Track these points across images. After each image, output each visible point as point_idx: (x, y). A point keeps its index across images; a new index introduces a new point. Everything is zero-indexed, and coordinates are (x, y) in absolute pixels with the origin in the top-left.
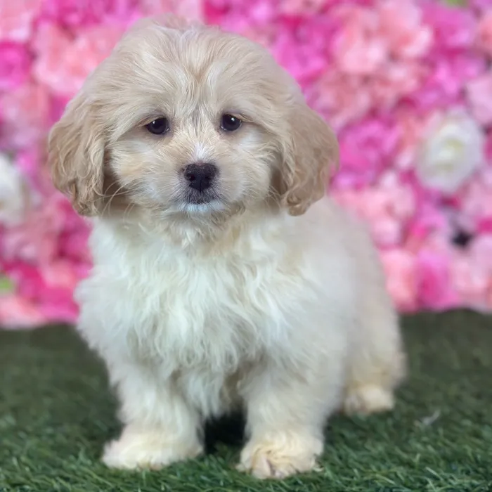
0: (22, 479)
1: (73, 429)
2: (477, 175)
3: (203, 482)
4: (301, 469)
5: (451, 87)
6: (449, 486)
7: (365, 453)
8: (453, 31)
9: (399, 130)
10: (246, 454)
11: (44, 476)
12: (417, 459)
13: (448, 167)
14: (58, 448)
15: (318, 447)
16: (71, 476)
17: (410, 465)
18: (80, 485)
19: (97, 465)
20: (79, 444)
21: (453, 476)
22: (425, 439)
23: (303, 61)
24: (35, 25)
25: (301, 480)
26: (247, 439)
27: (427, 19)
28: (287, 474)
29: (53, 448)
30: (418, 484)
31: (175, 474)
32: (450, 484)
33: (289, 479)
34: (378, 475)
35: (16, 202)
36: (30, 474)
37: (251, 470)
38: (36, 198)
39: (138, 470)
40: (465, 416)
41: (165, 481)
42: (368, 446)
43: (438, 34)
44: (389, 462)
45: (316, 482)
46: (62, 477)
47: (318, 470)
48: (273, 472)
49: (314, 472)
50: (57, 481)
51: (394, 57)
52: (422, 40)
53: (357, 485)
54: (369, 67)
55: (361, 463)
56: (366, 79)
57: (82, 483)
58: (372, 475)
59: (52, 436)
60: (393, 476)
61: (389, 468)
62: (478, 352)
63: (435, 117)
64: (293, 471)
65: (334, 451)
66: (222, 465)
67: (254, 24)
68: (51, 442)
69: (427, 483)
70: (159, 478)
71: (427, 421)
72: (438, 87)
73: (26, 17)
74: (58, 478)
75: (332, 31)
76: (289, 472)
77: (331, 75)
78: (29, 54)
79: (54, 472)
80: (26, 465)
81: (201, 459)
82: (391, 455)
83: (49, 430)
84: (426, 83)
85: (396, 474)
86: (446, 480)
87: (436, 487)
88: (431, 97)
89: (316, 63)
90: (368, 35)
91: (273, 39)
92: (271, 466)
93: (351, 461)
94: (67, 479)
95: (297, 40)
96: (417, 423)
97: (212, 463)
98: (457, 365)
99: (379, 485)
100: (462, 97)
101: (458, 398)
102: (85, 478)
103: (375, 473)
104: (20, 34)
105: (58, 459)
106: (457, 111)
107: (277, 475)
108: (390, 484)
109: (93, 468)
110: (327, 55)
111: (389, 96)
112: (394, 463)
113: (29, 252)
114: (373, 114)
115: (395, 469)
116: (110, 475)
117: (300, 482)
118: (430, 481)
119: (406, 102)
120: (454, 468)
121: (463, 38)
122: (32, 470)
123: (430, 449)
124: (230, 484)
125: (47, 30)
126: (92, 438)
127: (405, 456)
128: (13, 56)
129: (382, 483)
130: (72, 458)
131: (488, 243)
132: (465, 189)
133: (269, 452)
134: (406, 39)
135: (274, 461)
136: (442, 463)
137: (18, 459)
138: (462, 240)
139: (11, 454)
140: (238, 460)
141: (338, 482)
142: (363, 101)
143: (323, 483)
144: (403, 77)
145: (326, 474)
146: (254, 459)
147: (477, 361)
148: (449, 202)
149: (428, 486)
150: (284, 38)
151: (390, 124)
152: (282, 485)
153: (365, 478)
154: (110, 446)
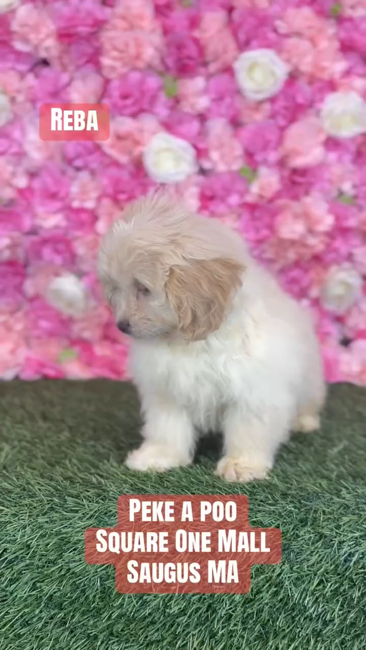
0: (71, 475)
1: (107, 443)
2: (356, 304)
3: (192, 482)
4: (257, 477)
5: (344, 250)
6: (355, 494)
7: (299, 469)
8: (346, 218)
9: (312, 274)
10: (221, 464)
11: (86, 473)
12: (334, 476)
13: (340, 298)
14: (97, 454)
15: (270, 464)
16: (104, 474)
17: (328, 479)
18: (110, 480)
19: (122, 468)
20: (111, 453)
21: (358, 486)
22: (336, 461)
23: (257, 230)
24: (99, 199)
25: (257, 485)
26: (223, 455)
27: (331, 211)
28: (247, 480)
29: (93, 454)
30: (335, 491)
31: (173, 476)
32: (356, 492)
33: (249, 483)
34: (309, 484)
35: (81, 304)
36: (76, 471)
37: (223, 475)
38: (93, 303)
39: (149, 471)
40: (360, 448)
41: (166, 481)
42: (300, 464)
43: (338, 218)
44: (315, 476)
45: (267, 487)
46: (98, 475)
47: (268, 478)
48: (238, 478)
49: (265, 479)
50: (95, 477)
51: (311, 231)
52: (327, 222)
53: (295, 490)
54: (295, 236)
55: (296, 475)
56: (293, 243)
57: (112, 479)
58: (305, 484)
59: (93, 446)
60: (318, 485)
61: (315, 480)
62: (359, 409)
63: (334, 269)
64: (252, 478)
65: (279, 467)
66: (204, 472)
67: (230, 207)
68: (92, 450)
69: (341, 490)
70: (163, 478)
71: (335, 450)
72: (336, 250)
73: (94, 195)
74: (96, 475)
75: (274, 214)
76: (250, 479)
77: (273, 240)
78: (94, 217)
79: (93, 471)
80: (75, 465)
81: (191, 467)
82: (316, 472)
83: (92, 443)
84: (329, 248)
85: (320, 485)
86: (353, 489)
87: (347, 493)
88: (331, 256)
89: (265, 232)
90: (296, 216)
91: (239, 216)
92: (237, 473)
93: (289, 473)
94: (101, 476)
95: (254, 218)
96: (330, 451)
97: (198, 469)
98: (348, 416)
99: (310, 491)
100: (350, 257)
101: (352, 436)
102: (113, 476)
103: (305, 482)
104: (90, 204)
105: (96, 462)
106: (347, 265)
107: (241, 480)
108: (317, 490)
109: (119, 470)
110: (271, 228)
111: (307, 253)
112: (318, 476)
113: (87, 335)
114: (297, 264)
115: (319, 481)
116: (131, 475)
117: (257, 486)
118: (343, 489)
119: (317, 258)
120: (358, 482)
121: (352, 222)
122: (79, 469)
123: (342, 469)
124: (210, 485)
125: (106, 202)
126: (119, 448)
127: (326, 473)
128: (84, 217)
129: (311, 490)
130: (106, 462)
131: (362, 345)
132: (349, 312)
133: (236, 464)
134: (318, 222)
135: (239, 470)
136: (350, 479)
137: (70, 460)
138: (346, 343)
139: (66, 457)
140: (215, 468)
141: (282, 487)
142: (291, 255)
143: (272, 487)
144: (316, 244)
145: (274, 482)
146: (226, 468)
147: (360, 414)
148: (339, 320)
149: (342, 493)
150: (246, 216)
151: (306, 271)
152: (244, 487)
153: (300, 486)
154: (132, 454)
